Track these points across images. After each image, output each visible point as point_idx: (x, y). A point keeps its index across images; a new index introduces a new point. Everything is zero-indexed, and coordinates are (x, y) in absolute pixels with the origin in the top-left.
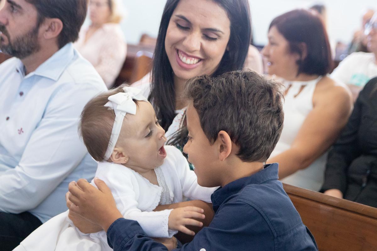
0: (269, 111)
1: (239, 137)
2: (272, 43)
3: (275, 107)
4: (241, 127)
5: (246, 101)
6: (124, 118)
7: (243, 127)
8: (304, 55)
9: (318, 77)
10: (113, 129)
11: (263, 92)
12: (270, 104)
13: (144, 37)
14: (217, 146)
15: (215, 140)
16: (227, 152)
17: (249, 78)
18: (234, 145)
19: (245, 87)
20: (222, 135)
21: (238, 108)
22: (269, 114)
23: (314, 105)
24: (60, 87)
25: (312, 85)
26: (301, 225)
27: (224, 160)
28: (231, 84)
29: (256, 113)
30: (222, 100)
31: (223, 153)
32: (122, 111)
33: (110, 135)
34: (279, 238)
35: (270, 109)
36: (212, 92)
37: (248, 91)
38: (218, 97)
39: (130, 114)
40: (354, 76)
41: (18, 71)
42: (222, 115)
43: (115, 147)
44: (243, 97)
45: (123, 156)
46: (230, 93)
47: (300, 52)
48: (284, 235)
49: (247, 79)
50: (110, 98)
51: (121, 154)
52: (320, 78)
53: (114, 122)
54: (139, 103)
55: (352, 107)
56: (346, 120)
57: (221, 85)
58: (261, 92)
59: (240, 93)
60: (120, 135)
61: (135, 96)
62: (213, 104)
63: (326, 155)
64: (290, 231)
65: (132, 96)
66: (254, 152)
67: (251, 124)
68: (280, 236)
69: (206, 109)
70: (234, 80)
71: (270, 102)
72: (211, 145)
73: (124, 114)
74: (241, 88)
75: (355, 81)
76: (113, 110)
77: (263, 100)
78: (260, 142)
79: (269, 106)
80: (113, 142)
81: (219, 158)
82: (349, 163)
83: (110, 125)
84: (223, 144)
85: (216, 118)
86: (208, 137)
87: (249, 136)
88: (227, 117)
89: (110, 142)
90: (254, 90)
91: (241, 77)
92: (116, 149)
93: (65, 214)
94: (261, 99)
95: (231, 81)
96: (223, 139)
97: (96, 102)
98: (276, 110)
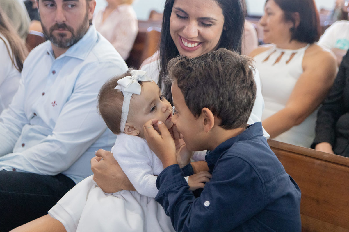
0: (244, 87)
1: (220, 112)
2: (269, 13)
3: (249, 82)
4: (221, 103)
5: (224, 81)
6: (131, 98)
7: (223, 103)
8: (297, 23)
9: (307, 45)
10: (123, 108)
11: (238, 71)
12: (244, 81)
13: (152, 13)
14: (201, 120)
15: (199, 116)
16: (210, 125)
17: (225, 60)
18: (217, 118)
19: (221, 69)
20: (205, 112)
21: (217, 87)
22: (244, 89)
23: (304, 69)
24: (86, 66)
25: (301, 52)
26: (284, 173)
27: (208, 131)
28: (210, 66)
29: (233, 90)
30: (203, 82)
31: (207, 126)
32: (129, 93)
33: (121, 113)
34: (266, 184)
35: (245, 85)
36: (193, 74)
37: (224, 72)
38: (199, 79)
39: (136, 94)
40: (339, 41)
41: (48, 54)
42: (204, 94)
43: (126, 123)
44: (221, 79)
45: (135, 129)
46: (209, 76)
47: (293, 21)
48: (270, 181)
49: (223, 60)
50: (119, 82)
51: (133, 127)
52: (308, 45)
53: (123, 102)
54: (144, 84)
55: (337, 70)
56: (332, 81)
57: (201, 69)
58: (235, 71)
59: (218, 74)
60: (129, 112)
61: (140, 78)
62: (195, 85)
63: (316, 112)
64: (275, 178)
65: (137, 78)
66: (234, 122)
67: (229, 99)
68: (267, 182)
69: (189, 89)
70: (212, 63)
71: (244, 79)
72: (196, 119)
73: (131, 95)
74: (218, 70)
75: (339, 45)
76: (122, 92)
77: (238, 78)
78: (238, 113)
79: (243, 83)
80: (124, 119)
81: (204, 129)
82: (336, 119)
83: (120, 105)
84: (206, 117)
85: (199, 97)
86: (193, 113)
87: (229, 110)
88: (208, 95)
89: (121, 119)
90: (230, 71)
91: (217, 60)
92: (127, 124)
93: (91, 178)
94: (236, 77)
95: (209, 64)
96: (206, 114)
97: (108, 85)
98: (249, 85)
